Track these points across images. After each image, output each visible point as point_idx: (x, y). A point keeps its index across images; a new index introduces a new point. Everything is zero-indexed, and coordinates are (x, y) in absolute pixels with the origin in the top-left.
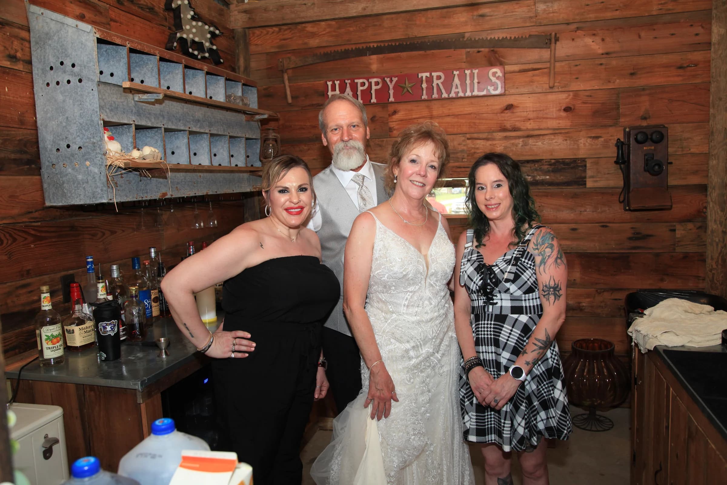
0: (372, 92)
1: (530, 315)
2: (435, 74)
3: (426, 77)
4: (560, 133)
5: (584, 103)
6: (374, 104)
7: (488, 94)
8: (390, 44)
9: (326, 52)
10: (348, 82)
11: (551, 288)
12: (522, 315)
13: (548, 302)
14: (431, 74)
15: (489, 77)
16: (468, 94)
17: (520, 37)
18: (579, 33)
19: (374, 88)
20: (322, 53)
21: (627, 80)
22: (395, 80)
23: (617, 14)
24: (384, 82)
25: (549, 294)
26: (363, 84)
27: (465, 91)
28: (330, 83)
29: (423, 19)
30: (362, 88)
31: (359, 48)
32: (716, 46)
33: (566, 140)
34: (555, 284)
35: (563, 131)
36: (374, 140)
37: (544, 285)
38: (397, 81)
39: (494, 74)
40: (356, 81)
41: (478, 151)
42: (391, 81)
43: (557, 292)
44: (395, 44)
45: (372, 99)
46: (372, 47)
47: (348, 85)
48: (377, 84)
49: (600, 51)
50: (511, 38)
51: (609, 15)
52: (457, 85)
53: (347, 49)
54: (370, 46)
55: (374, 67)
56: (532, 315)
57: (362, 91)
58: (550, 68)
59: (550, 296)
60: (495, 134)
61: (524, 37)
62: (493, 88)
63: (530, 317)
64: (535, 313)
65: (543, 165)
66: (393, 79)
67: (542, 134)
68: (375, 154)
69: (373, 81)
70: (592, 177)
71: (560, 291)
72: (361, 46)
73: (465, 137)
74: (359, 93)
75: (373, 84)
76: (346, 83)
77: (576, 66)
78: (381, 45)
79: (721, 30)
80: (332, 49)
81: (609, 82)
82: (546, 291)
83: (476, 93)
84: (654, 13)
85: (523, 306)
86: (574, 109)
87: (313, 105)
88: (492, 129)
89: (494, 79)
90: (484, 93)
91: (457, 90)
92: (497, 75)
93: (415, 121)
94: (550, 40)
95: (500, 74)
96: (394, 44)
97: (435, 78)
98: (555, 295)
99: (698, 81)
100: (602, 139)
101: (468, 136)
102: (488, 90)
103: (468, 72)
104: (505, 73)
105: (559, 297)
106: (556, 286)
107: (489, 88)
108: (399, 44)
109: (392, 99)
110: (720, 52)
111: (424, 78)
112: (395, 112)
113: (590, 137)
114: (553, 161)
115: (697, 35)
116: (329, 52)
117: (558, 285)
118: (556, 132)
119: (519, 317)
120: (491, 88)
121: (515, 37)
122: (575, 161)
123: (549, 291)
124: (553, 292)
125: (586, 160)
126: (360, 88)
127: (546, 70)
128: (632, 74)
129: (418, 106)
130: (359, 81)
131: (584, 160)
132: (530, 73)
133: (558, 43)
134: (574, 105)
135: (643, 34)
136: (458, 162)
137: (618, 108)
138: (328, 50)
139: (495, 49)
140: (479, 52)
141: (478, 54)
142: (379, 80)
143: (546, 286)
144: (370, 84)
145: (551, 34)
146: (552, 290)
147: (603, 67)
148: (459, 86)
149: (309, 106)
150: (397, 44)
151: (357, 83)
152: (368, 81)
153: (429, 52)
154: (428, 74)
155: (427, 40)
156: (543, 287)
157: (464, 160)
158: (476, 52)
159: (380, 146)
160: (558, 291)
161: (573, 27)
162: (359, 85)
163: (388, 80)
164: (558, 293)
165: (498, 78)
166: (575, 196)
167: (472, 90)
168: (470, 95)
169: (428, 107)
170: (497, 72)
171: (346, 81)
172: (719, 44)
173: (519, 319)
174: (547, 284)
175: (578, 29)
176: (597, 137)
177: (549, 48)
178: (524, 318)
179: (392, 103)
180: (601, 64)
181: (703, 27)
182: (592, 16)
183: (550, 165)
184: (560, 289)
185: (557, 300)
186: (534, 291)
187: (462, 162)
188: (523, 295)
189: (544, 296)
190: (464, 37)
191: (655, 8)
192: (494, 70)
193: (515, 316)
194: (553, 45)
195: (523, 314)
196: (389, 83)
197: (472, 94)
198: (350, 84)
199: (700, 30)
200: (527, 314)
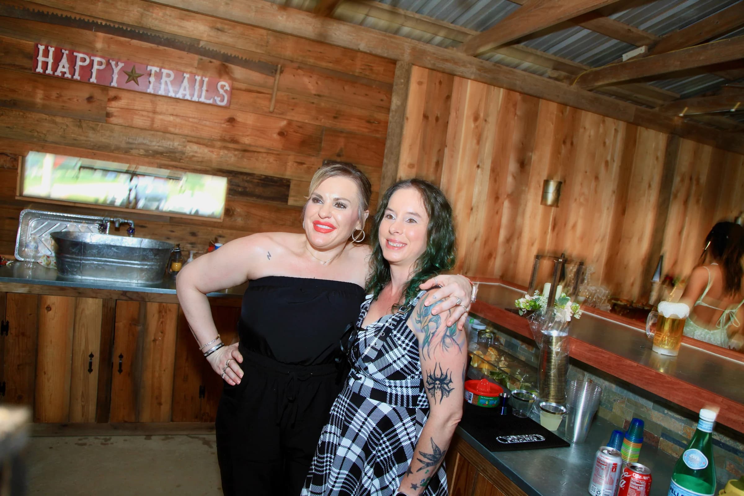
0: (93, 71)
1: (394, 406)
2: (165, 71)
3: (156, 71)
4: (273, 154)
5: (294, 132)
6: (93, 84)
7: (214, 103)
8: (121, 27)
9: (41, 11)
10: (66, 52)
11: (436, 379)
12: (383, 404)
13: (433, 398)
14: (160, 70)
15: (217, 88)
16: (195, 99)
17: (251, 60)
18: (300, 72)
19: (96, 67)
20: (36, 11)
21: (330, 122)
22: (121, 65)
23: (330, 65)
24: (108, 64)
25: (434, 387)
26: (84, 60)
27: (192, 95)
28: (42, 48)
29: (161, 14)
30: (81, 64)
31: (84, 19)
32: (394, 113)
33: (276, 161)
34: (442, 374)
35: (275, 152)
36: (88, 122)
37: (429, 375)
38: (123, 67)
39: (223, 87)
40: (75, 54)
41: (196, 155)
42: (117, 65)
43: (445, 386)
44: (127, 29)
45: (91, 77)
46: (99, 23)
47: (65, 56)
48: (100, 63)
49: (314, 92)
50: (242, 58)
51: (324, 64)
52: (185, 87)
53: (69, 16)
54: (97, 22)
55: (99, 45)
56: (399, 407)
57: (81, 67)
58: (272, 94)
59: (436, 391)
60: (215, 142)
61: (254, 61)
62: (219, 99)
63: (394, 409)
64: (402, 405)
65: (254, 179)
66: (119, 63)
67: (257, 150)
68: (87, 137)
69: (97, 59)
70: (294, 196)
71: (451, 383)
72: (86, 19)
73: (186, 139)
74: (77, 68)
75: (95, 63)
76: (63, 54)
77: (293, 99)
78: (110, 25)
79: (398, 102)
80: (51, 11)
81: (317, 119)
82: (431, 384)
83: (202, 99)
84: (357, 74)
85: (387, 392)
86: (287, 135)
87: (14, 65)
88: (213, 137)
89: (221, 91)
90: (210, 102)
91: (184, 92)
92: (225, 88)
93: (137, 112)
94: (276, 71)
95: (227, 88)
96: (125, 28)
97: (164, 75)
98: (442, 389)
99: (378, 136)
100: (305, 166)
101: (189, 139)
102: (215, 100)
103: (198, 78)
104: (233, 88)
105: (449, 392)
106: (443, 377)
107: (216, 98)
108: (131, 30)
109: (114, 84)
110: (396, 118)
111: (153, 72)
112: (116, 98)
113: (297, 162)
114: (263, 177)
115: (382, 100)
116: (46, 13)
117: (446, 376)
118: (269, 152)
119: (379, 404)
120: (218, 99)
121: (246, 59)
122: (281, 179)
123: (434, 384)
124: (439, 386)
125: (291, 181)
126: (79, 63)
127: (267, 96)
128: (335, 118)
129: (141, 98)
130: (80, 55)
131: (288, 181)
132: (255, 95)
133: (282, 74)
134: (287, 132)
135: (346, 88)
136: (175, 161)
137: (321, 143)
138: (45, 10)
139: (227, 64)
140: (211, 62)
141: (210, 64)
142: (104, 61)
143: (430, 376)
144: (92, 62)
145: (277, 66)
146: (438, 382)
147: (314, 105)
148: (187, 89)
149: (9, 65)
150: (129, 29)
151: (76, 57)
152: (90, 58)
153: (161, 48)
154: (157, 69)
155: (161, 35)
156: (428, 378)
157: (181, 161)
158: (208, 61)
159: (93, 129)
160: (447, 384)
161: (296, 65)
162: (78, 60)
163: (113, 63)
164: (446, 388)
165: (226, 91)
166: (278, 210)
167: (200, 96)
168: (197, 100)
169: (152, 102)
170: (225, 86)
171: (63, 51)
172: (396, 111)
173: (379, 407)
174: (432, 374)
175: (299, 68)
176: (302, 164)
177: (274, 77)
178: (385, 408)
179: (113, 87)
180: (313, 103)
181: (386, 96)
182: (312, 61)
183: (260, 180)
184: (451, 381)
185: (445, 396)
186: (404, 378)
187: (180, 162)
188: (387, 381)
189: (429, 389)
190: (198, 44)
191: (357, 71)
192: (222, 83)
193: (375, 402)
194: (278, 76)
195: (386, 402)
196: (114, 67)
197: (199, 99)
198: (67, 54)
199: (384, 98)
200: (390, 403)
